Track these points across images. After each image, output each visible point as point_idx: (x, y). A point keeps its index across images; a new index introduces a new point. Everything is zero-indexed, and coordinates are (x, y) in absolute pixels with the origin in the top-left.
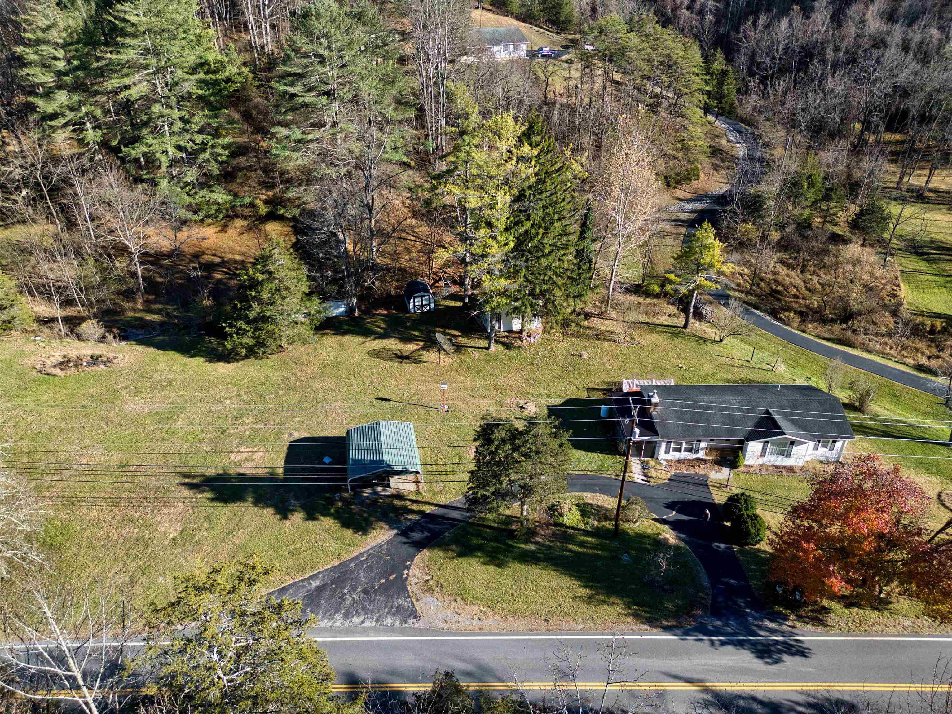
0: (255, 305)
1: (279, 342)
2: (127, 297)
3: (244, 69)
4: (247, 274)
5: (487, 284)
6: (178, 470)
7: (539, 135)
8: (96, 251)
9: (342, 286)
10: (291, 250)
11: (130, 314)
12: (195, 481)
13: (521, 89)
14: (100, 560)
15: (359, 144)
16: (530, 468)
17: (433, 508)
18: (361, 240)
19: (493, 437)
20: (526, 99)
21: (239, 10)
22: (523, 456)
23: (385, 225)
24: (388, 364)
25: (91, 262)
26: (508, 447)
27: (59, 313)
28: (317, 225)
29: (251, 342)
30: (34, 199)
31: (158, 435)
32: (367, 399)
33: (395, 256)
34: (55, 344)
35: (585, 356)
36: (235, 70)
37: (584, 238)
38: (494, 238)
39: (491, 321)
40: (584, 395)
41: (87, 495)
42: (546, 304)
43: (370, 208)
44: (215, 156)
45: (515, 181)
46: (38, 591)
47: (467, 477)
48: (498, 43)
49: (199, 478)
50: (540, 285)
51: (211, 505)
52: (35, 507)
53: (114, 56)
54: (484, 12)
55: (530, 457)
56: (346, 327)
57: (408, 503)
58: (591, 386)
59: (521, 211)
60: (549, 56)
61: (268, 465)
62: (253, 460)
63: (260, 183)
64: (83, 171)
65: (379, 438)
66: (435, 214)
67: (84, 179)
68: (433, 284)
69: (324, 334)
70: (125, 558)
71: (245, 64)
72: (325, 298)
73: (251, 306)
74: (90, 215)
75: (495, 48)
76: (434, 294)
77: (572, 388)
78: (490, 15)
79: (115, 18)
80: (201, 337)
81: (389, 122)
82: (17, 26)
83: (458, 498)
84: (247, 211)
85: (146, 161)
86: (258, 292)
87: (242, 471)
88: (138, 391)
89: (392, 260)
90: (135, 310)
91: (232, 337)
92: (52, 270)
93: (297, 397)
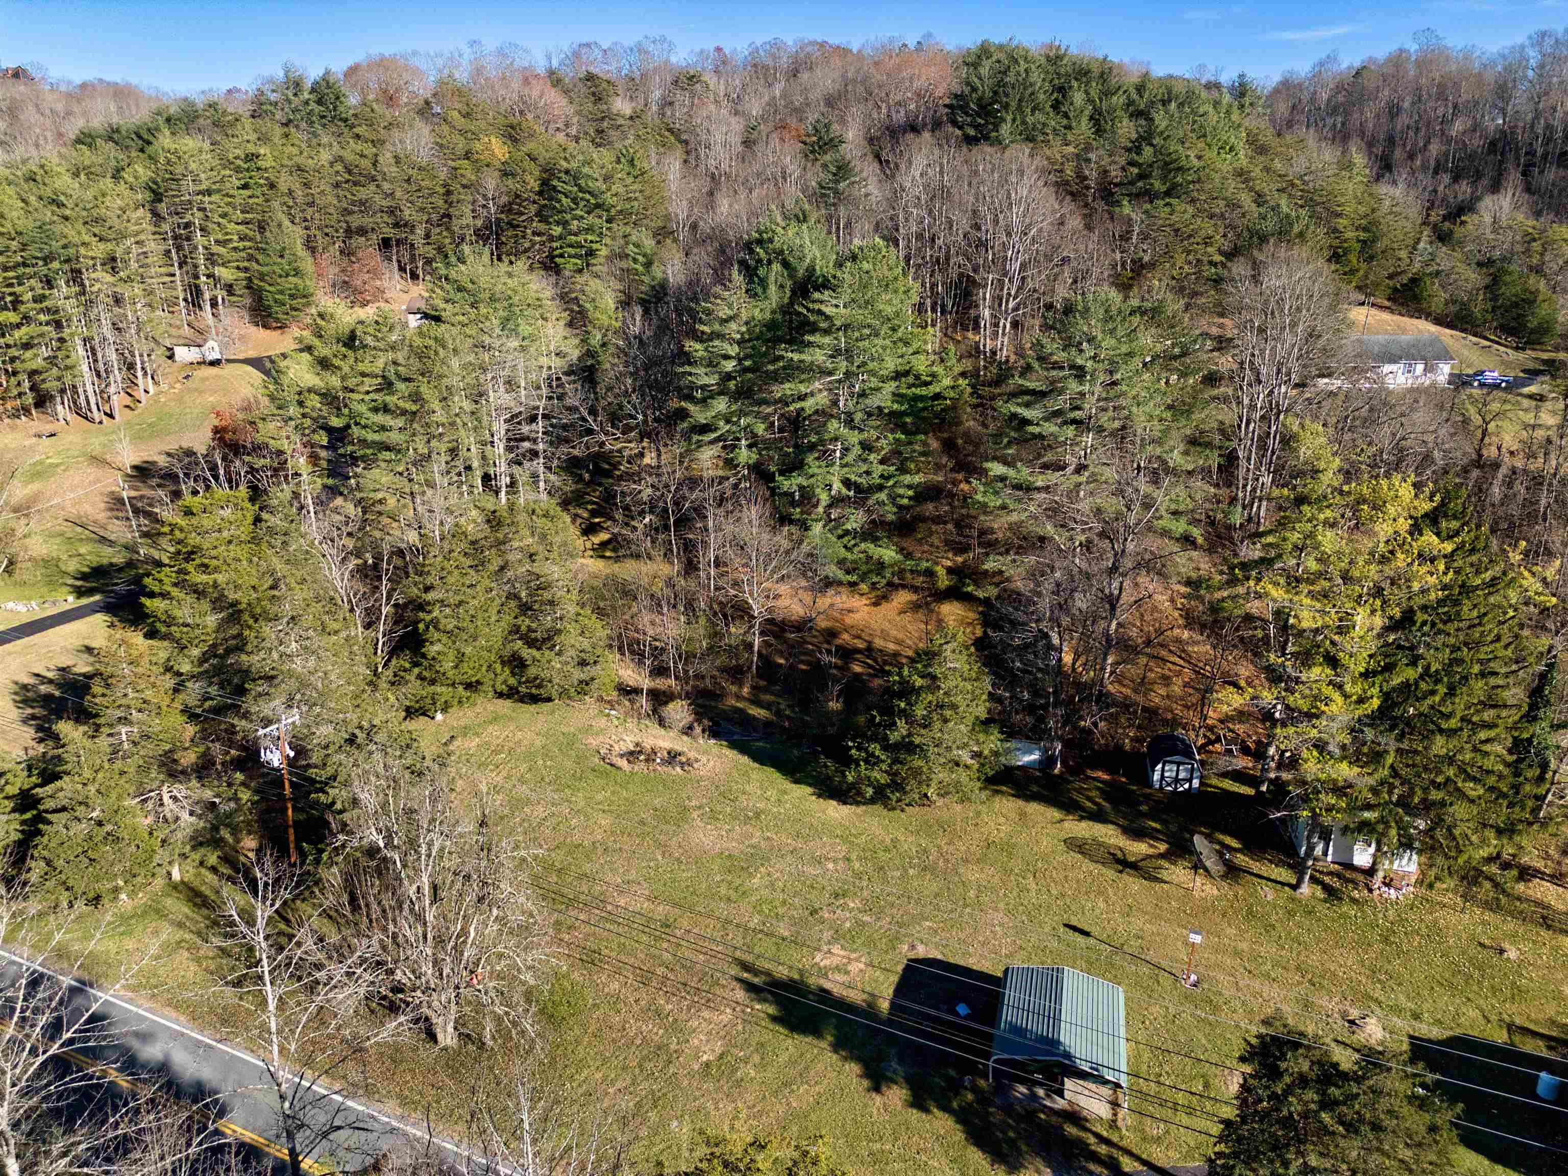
0: (901, 723)
1: (924, 789)
2: (734, 677)
3: (961, 381)
4: (900, 674)
5: (1311, 767)
6: (738, 954)
7: (1455, 517)
8: (711, 608)
9: (1042, 720)
10: (973, 649)
11: (732, 702)
12: (756, 980)
13: (1430, 438)
14: (605, 1061)
15: (1114, 500)
16: (1354, 1154)
17: (1138, 1167)
18: (1088, 650)
19: (1283, 1065)
20: (1436, 454)
21: (972, 302)
22: (1342, 1123)
23: (1134, 633)
24: (1096, 868)
25: (702, 621)
26: (1311, 1095)
27: (646, 683)
28: (1020, 616)
29: (883, 779)
30: (657, 529)
31: (723, 891)
32: (1050, 922)
33: (1143, 685)
34: (631, 724)
35: (1512, 954)
36: (947, 382)
37: (1535, 719)
38: (1340, 687)
39: (1309, 837)
40: (1500, 1037)
41: (613, 954)
42: (1432, 829)
43: (1112, 602)
44: (893, 498)
45: (1396, 594)
46: (523, 1084)
47: (1216, 1129)
48: (1393, 360)
49: (763, 978)
50: (1425, 790)
51: (771, 1027)
52: (547, 950)
53: (796, 357)
54: (1373, 311)
55: (1357, 1132)
56: (1035, 788)
57: (1092, 1140)
58: (1518, 1021)
59: (1399, 647)
60: (1497, 386)
61: (868, 989)
62: (847, 973)
63: (947, 543)
64: (722, 500)
65: (1058, 999)
66: (1228, 625)
67: (721, 511)
68: (1203, 746)
69: (997, 792)
70: (637, 1071)
71: (963, 374)
72: (1011, 732)
73: (895, 724)
74: (717, 557)
75: (1387, 368)
76: (1203, 763)
77: (1473, 1013)
78: (1385, 316)
79: (808, 310)
80: (815, 754)
81: (1168, 471)
82: (693, 315)
83: (1191, 1165)
84: (919, 581)
85: (801, 496)
86: (909, 704)
87: (827, 985)
88: (713, 817)
89: (1135, 691)
90: (738, 697)
91: (858, 765)
92: (653, 623)
93: (934, 887)
